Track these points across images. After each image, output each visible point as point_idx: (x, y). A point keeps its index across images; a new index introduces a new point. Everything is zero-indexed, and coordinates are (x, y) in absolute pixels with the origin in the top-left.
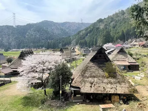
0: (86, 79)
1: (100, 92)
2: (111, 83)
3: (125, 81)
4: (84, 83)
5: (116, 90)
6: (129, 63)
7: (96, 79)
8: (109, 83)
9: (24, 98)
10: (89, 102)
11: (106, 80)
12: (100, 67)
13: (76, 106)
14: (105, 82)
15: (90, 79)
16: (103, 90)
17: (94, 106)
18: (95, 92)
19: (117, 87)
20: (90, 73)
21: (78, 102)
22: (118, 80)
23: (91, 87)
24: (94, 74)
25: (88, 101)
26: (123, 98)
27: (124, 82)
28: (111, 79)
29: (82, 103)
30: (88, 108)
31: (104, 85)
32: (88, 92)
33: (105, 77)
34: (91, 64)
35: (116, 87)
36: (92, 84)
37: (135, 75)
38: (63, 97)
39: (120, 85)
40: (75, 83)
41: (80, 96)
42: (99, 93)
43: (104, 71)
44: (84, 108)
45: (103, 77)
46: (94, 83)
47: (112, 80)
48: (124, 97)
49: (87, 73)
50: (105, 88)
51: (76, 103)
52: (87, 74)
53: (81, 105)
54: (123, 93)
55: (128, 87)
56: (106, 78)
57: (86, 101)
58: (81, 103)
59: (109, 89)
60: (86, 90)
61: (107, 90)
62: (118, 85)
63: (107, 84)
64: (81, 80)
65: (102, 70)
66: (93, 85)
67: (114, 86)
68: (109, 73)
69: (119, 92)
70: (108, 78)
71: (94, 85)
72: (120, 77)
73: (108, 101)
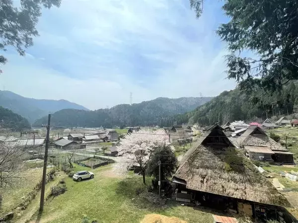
0: (195, 170)
1: (216, 193)
2: (235, 181)
3: (261, 181)
4: (191, 175)
5: (244, 194)
6: (273, 150)
7: (210, 171)
8: (231, 180)
9: (120, 183)
10: (200, 205)
11: (226, 175)
12: (216, 154)
13: (180, 207)
14: (224, 177)
15: (201, 170)
16: (221, 190)
17: (208, 214)
18: (209, 191)
19: (245, 188)
20: (200, 161)
21: (183, 203)
22: (248, 177)
23: (202, 182)
24: (206, 164)
25: (198, 204)
26: (259, 210)
27: (259, 182)
28: (236, 175)
29: (188, 206)
30: (197, 215)
31: (223, 182)
32: (197, 189)
33: (224, 169)
34: (203, 149)
35: (243, 189)
36: (204, 178)
37: (285, 172)
38: (164, 191)
39: (251, 187)
40: (179, 173)
41: (186, 193)
42: (214, 193)
43: (222, 160)
44: (190, 213)
45: (221, 169)
46: (207, 177)
47: (238, 176)
48: (262, 208)
49: (197, 161)
50: (226, 187)
51: (180, 203)
52: (197, 163)
53: (186, 207)
54: (258, 201)
55: (267, 193)
56: (225, 171)
57: (194, 203)
58: (187, 204)
59: (232, 191)
60: (194, 186)
61: (228, 191)
62: (248, 185)
63: (229, 181)
64: (187, 170)
65: (220, 158)
66: (205, 180)
67: (241, 187)
68: (231, 163)
69: (251, 199)
70: (229, 171)
71: (207, 180)
72: (251, 173)
73: (231, 210)
